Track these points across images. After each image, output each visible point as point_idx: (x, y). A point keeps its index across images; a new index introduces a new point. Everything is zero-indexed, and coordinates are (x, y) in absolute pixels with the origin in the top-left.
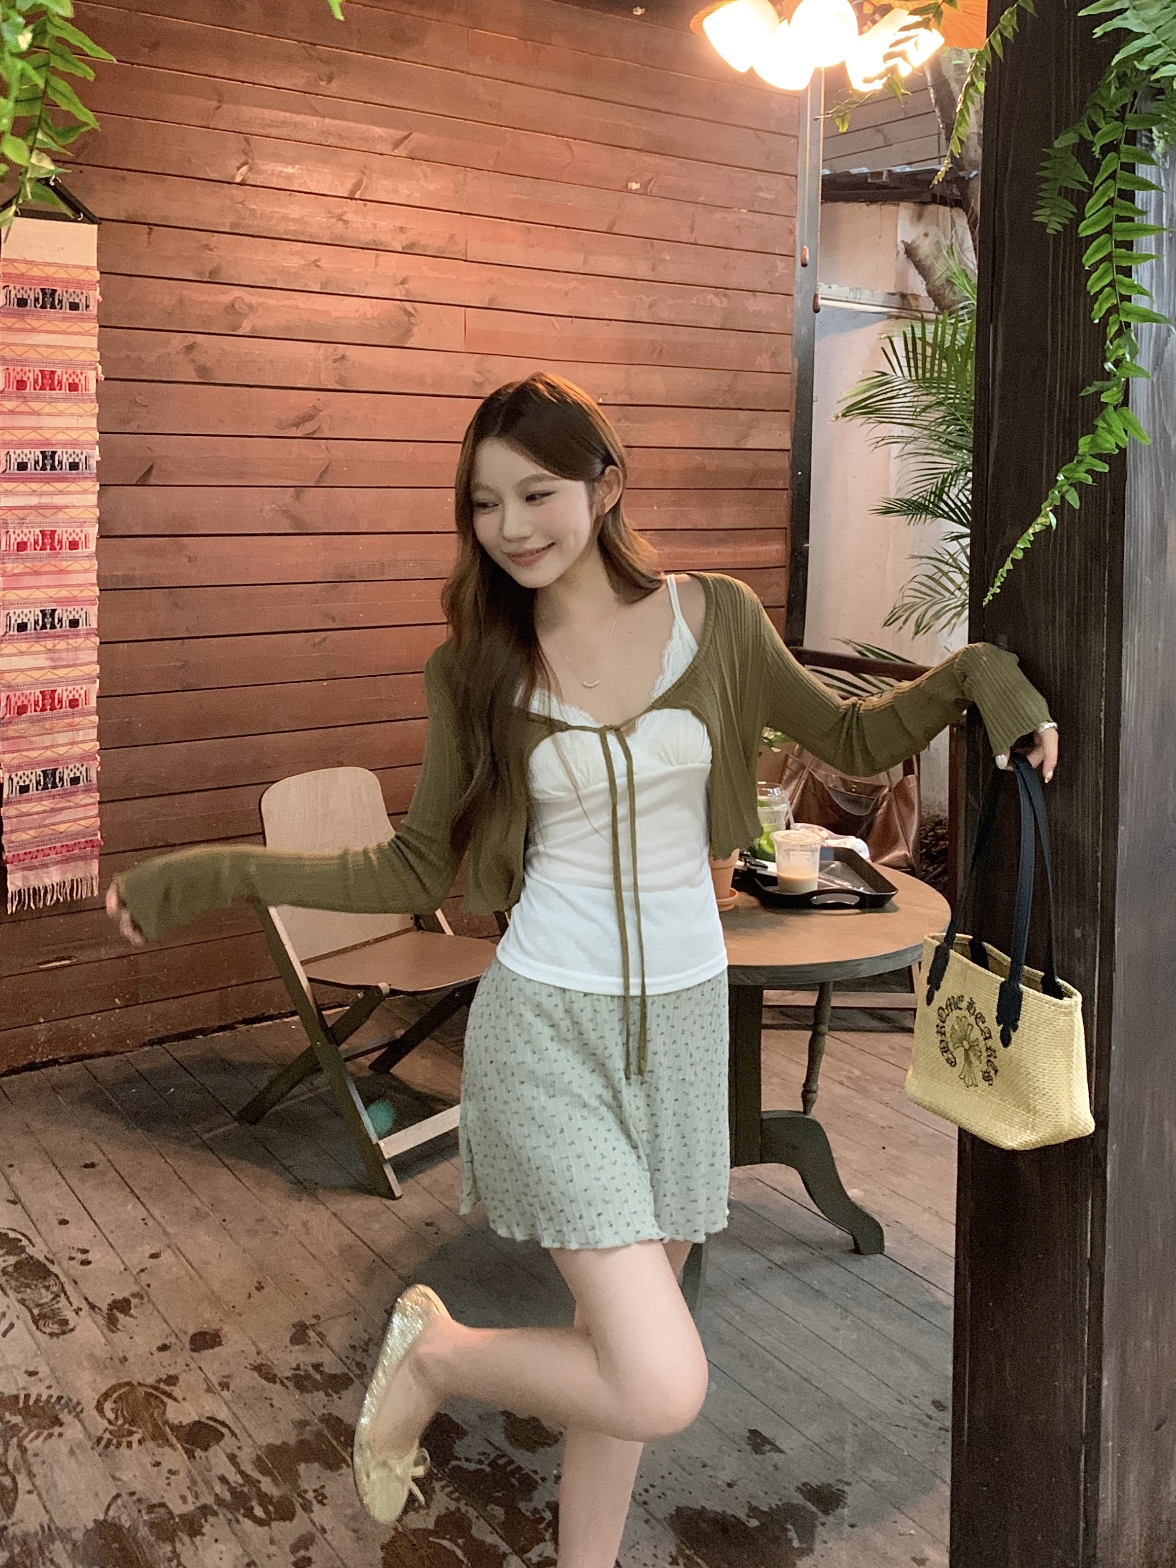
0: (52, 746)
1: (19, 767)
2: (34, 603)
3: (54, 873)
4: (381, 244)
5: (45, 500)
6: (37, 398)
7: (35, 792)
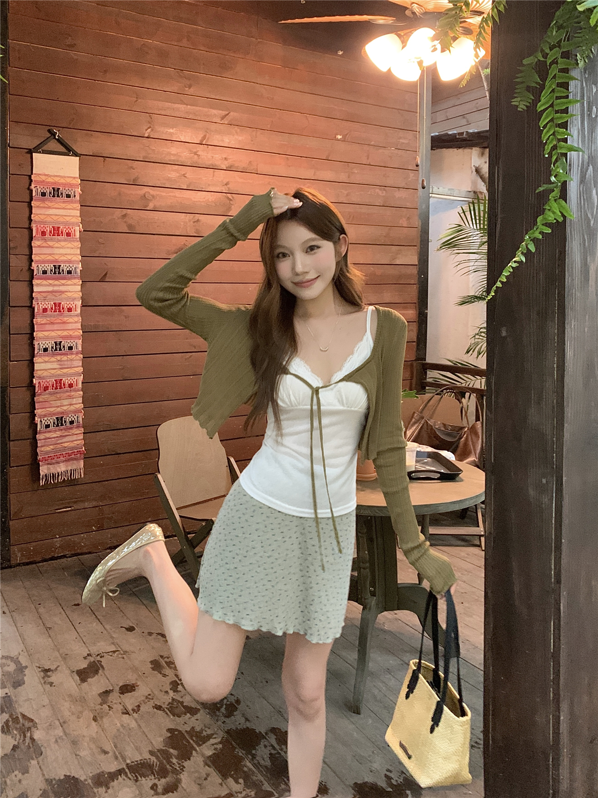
0: (61, 406)
1: (45, 416)
2: (52, 338)
3: (62, 466)
4: (216, 166)
5: (56, 288)
6: (51, 240)
7: (53, 427)
